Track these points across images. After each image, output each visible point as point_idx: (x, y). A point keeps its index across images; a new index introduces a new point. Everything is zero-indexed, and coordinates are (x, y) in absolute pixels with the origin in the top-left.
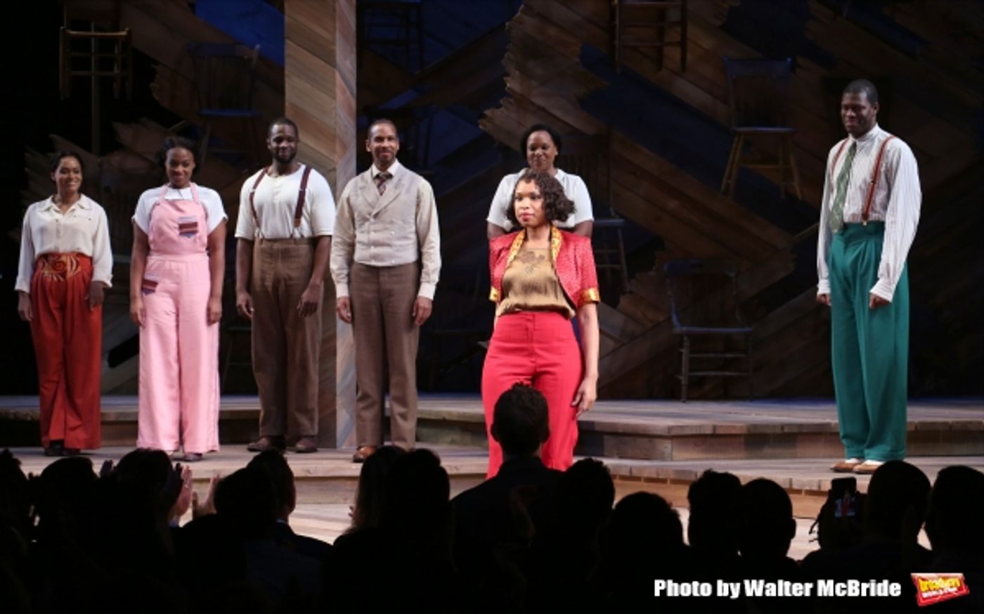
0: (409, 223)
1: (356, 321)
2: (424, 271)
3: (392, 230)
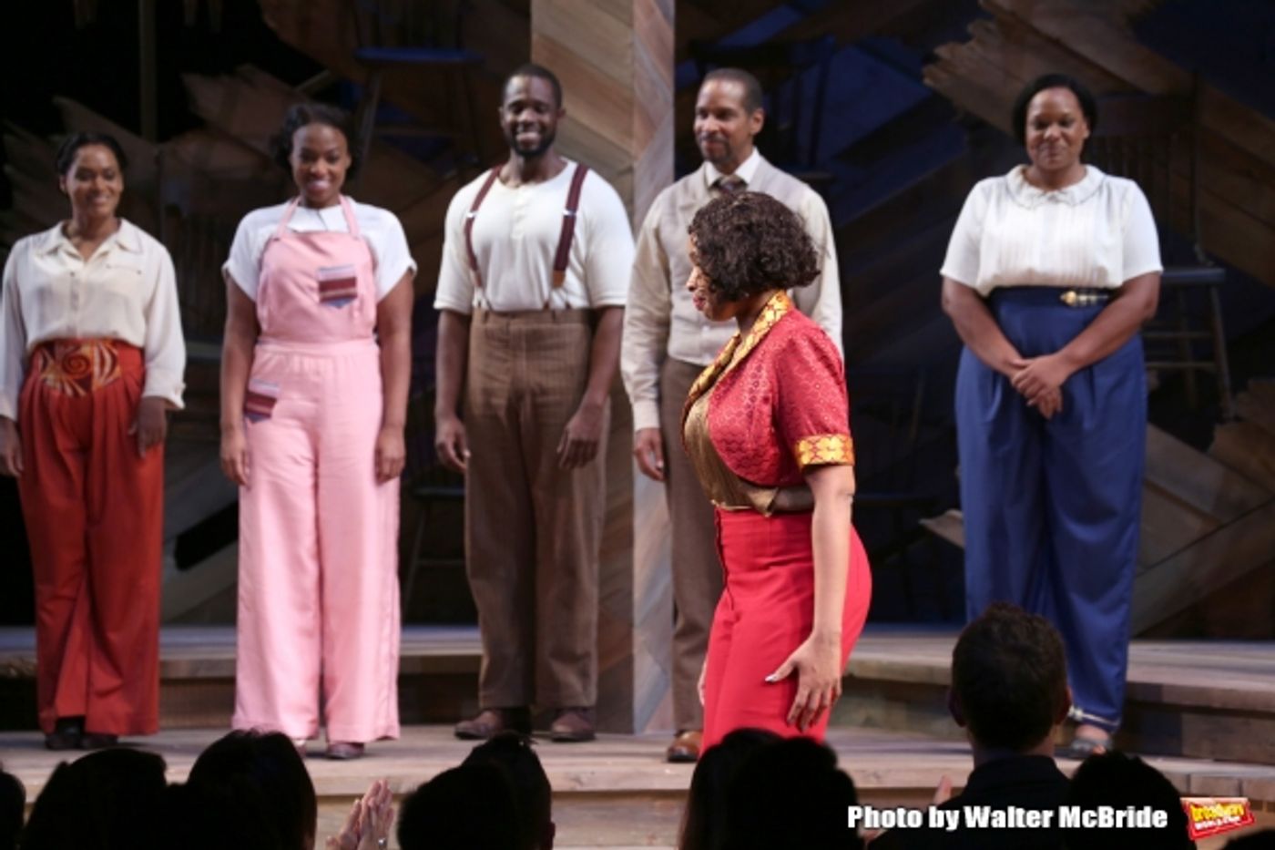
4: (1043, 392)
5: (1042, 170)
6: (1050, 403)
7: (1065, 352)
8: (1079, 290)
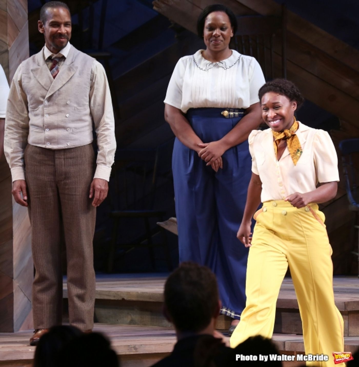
0: (84, 105)
1: (33, 204)
2: (99, 152)
3: (67, 113)
4: (213, 159)
5: (211, 51)
6: (217, 164)
7: (223, 139)
8: (229, 110)
